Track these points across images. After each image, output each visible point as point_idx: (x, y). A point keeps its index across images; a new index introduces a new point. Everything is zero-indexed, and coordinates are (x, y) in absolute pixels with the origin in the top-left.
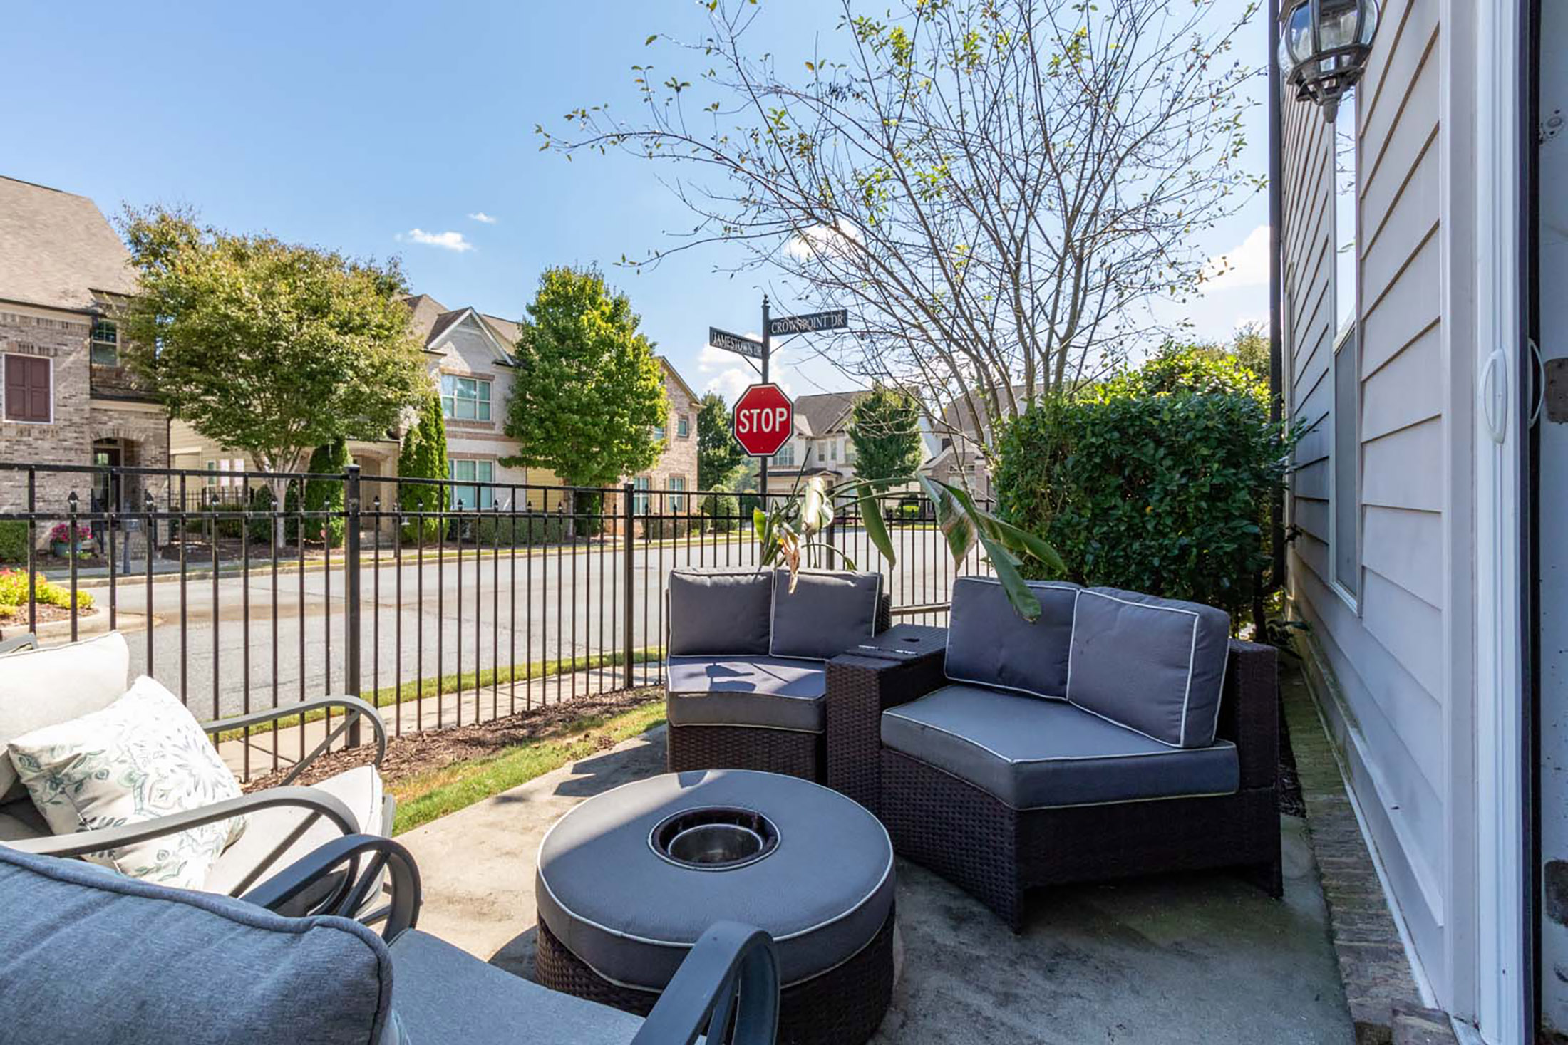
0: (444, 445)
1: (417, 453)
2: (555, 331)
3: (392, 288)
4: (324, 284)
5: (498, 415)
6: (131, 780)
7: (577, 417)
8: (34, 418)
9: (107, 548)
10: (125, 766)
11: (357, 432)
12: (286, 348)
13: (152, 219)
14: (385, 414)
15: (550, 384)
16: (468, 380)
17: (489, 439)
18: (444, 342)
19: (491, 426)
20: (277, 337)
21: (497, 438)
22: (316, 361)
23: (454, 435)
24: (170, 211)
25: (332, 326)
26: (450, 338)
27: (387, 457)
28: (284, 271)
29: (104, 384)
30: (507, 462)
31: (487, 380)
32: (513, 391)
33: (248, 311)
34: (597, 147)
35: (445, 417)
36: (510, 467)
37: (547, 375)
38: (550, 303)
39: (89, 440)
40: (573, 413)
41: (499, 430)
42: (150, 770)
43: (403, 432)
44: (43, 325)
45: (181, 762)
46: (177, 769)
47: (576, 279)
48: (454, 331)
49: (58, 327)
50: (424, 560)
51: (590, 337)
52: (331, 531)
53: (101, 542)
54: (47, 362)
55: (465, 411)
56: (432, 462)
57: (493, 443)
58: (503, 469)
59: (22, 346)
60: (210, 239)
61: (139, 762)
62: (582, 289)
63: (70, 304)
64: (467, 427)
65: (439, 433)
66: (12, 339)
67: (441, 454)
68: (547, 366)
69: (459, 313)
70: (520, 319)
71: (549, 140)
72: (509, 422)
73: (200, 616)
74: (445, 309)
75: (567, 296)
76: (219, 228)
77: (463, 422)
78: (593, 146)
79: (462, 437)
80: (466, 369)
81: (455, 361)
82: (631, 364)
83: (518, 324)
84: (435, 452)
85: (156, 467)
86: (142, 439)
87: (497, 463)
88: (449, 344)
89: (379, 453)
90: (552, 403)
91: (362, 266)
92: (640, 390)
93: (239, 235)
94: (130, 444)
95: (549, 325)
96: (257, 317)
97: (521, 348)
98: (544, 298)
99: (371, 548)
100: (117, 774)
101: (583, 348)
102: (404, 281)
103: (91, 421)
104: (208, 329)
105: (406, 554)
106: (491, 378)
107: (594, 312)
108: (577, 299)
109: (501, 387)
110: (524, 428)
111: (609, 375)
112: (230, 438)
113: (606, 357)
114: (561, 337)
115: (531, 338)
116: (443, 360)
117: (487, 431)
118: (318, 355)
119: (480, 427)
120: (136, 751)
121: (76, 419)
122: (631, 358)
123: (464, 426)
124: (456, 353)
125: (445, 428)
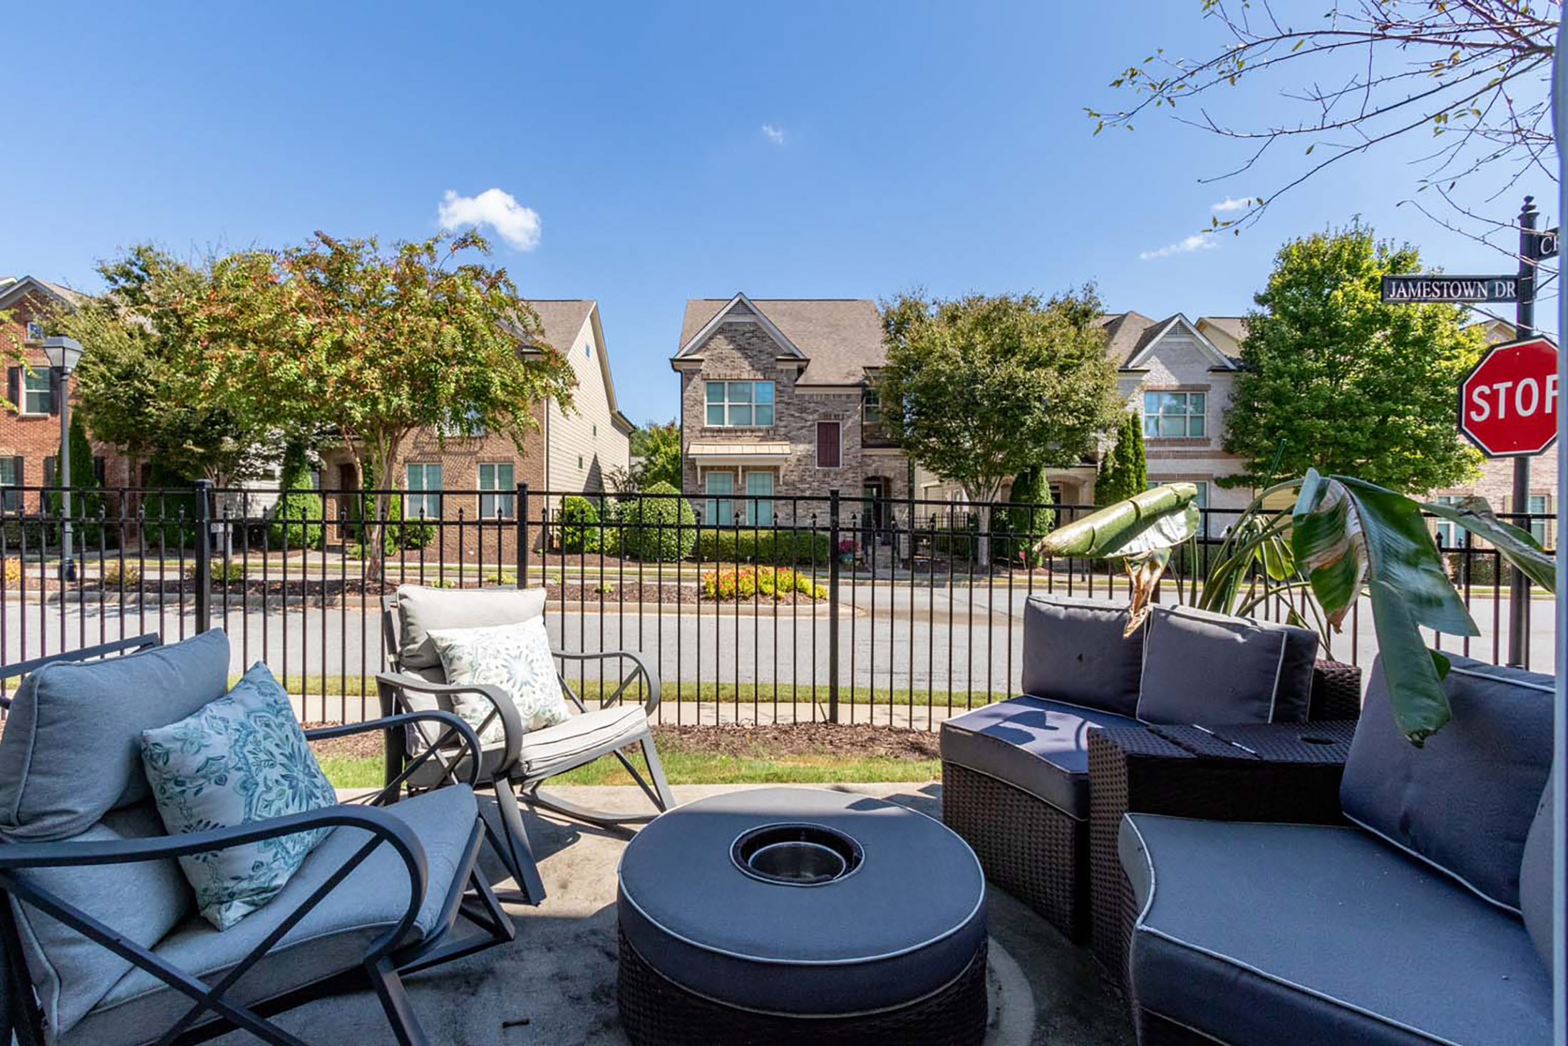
0: (1143, 466)
1: (1113, 476)
2: (1294, 319)
3: (1086, 314)
4: (1015, 325)
5: (1214, 429)
6: (472, 666)
7: (1325, 423)
8: (831, 465)
9: (870, 558)
10: (471, 657)
11: (1050, 460)
12: (982, 390)
13: (897, 304)
14: (1075, 440)
15: (1284, 384)
16: (1178, 393)
17: (1204, 457)
18: (1147, 358)
19: (1206, 442)
20: (975, 382)
21: (1213, 455)
22: (1007, 398)
23: (1157, 456)
24: (906, 295)
25: (1019, 364)
26: (1155, 352)
27: (1085, 482)
28: (984, 322)
29: (871, 436)
30: (1226, 483)
31: (1199, 391)
32: (1234, 400)
33: (953, 363)
34: (1165, 101)
35: (1145, 437)
36: (1230, 487)
37: (1279, 374)
38: (1288, 286)
39: (860, 479)
40: (1319, 417)
41: (1215, 445)
42: (483, 663)
43: (1101, 456)
44: (837, 399)
45: (505, 663)
46: (501, 667)
47: (1325, 246)
48: (1160, 343)
49: (844, 399)
50: (1114, 586)
51: (1348, 318)
52: (1029, 552)
53: (866, 554)
54: (838, 424)
55: (1170, 428)
56: (1129, 485)
57: (1211, 461)
58: (1220, 490)
59: (826, 415)
60: (934, 310)
61: (479, 657)
62: (1337, 257)
63: (851, 381)
64: (1174, 445)
65: (1138, 454)
66: (822, 411)
67: (1139, 477)
68: (1280, 364)
69: (1165, 324)
70: (1245, 314)
71: (1100, 119)
72: (1229, 436)
73: (882, 613)
74: (1151, 321)
75: (1312, 271)
76: (941, 299)
77: (1169, 440)
78: (1159, 103)
79: (1168, 457)
80: (1174, 382)
81: (1159, 375)
82: (1420, 343)
83: (1242, 319)
84: (1132, 474)
85: (900, 498)
86: (892, 476)
87: (1213, 484)
88: (1154, 359)
89: (1076, 478)
90: (1287, 407)
91: (1060, 298)
92: (1437, 375)
93: (953, 301)
94: (888, 480)
95: (1285, 312)
96: (959, 368)
97: (1249, 346)
98: (1278, 281)
99: (1066, 572)
100: (467, 659)
101: (1336, 333)
102: (1099, 304)
103: (862, 464)
104: (926, 384)
105: (1097, 578)
106: (1206, 388)
107: (1356, 282)
108: (1328, 270)
109: (1218, 396)
110: (1247, 441)
111: (1384, 362)
112: (945, 472)
113: (1377, 337)
114: (1303, 322)
115: (1259, 331)
116: (1145, 377)
117: (1202, 449)
118: (1008, 392)
119: (1190, 445)
120: (481, 650)
121: (854, 464)
122: (1420, 332)
123: (1170, 445)
124: (1161, 367)
125: (1144, 448)
